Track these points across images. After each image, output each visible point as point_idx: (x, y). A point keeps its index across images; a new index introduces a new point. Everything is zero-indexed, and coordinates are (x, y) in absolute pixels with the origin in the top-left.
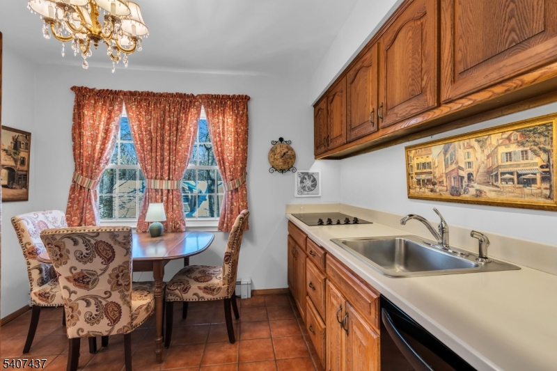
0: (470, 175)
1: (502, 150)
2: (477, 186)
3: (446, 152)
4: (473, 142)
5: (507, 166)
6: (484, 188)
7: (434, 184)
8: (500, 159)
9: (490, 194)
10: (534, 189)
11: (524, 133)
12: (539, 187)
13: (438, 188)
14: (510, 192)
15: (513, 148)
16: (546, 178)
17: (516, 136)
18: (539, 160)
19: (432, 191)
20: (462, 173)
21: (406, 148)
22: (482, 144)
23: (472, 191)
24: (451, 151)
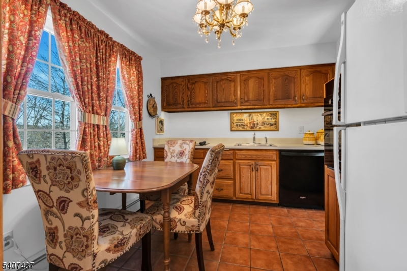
0: (257, 124)
1: (266, 117)
2: (259, 126)
3: (249, 116)
4: (259, 114)
5: (267, 121)
6: (262, 127)
7: (244, 126)
8: (266, 120)
9: (263, 128)
10: (273, 126)
11: (271, 114)
12: (274, 126)
13: (246, 127)
14: (268, 127)
15: (269, 117)
16: (275, 124)
17: (269, 115)
18: (274, 120)
19: (243, 128)
20: (255, 123)
21: (231, 113)
22: (261, 115)
23: (258, 128)
24: (251, 116)
